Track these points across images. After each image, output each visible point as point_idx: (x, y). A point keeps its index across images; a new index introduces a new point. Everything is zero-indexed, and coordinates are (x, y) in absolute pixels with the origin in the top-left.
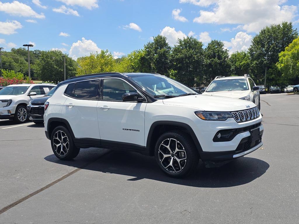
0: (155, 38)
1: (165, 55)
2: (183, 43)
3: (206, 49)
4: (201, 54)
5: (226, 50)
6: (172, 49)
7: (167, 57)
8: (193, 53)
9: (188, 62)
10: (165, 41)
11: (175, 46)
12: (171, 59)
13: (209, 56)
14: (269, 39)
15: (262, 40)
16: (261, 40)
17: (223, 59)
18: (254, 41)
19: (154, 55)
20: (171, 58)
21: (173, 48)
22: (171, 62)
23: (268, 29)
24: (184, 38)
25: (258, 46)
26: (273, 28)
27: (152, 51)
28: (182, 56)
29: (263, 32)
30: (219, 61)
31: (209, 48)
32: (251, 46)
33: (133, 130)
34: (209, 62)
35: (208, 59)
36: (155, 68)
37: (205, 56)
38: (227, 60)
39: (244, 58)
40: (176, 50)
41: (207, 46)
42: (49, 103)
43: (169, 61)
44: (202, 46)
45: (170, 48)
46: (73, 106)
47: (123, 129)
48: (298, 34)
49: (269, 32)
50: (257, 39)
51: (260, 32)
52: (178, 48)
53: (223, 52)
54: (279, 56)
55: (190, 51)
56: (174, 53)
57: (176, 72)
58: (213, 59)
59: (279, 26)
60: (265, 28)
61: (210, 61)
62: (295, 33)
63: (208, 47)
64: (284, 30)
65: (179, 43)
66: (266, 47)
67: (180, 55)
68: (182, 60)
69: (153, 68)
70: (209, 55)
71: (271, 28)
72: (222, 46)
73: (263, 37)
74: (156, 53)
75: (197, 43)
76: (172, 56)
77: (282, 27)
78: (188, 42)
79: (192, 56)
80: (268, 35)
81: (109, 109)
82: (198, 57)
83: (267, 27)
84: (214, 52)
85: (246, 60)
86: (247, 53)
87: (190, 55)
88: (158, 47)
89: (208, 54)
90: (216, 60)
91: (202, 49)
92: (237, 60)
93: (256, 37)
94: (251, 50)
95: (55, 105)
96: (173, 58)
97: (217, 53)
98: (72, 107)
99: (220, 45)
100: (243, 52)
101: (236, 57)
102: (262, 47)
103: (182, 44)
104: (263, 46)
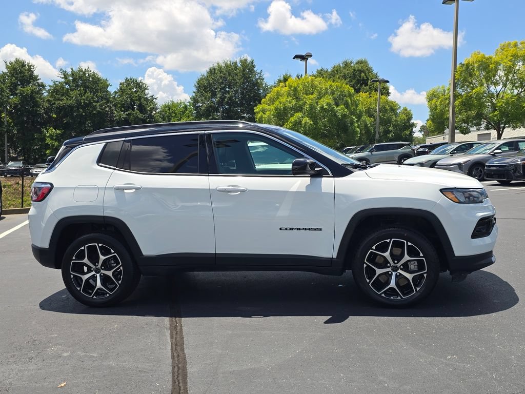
0: (8, 64)
1: (34, 99)
2: (71, 78)
3: (116, 92)
4: (108, 101)
5: (152, 96)
6: (48, 88)
7: (39, 103)
8: (92, 98)
9: (84, 114)
10: (32, 72)
11: (54, 82)
12: (48, 108)
13: (123, 106)
14: (222, 83)
15: (212, 84)
16: (210, 85)
17: (149, 112)
18: (198, 84)
19: (9, 98)
20: (47, 104)
21: (50, 86)
22: (46, 113)
23: (220, 67)
24: (72, 69)
25: (206, 94)
26: (226, 65)
27: (5, 89)
28: (71, 102)
29: (212, 71)
30: (142, 116)
31: (122, 91)
32: (194, 92)
33: (306, 229)
34: (124, 116)
35: (122, 111)
36: (11, 123)
37: (115, 105)
38: (155, 114)
39: (184, 112)
40: (58, 91)
41: (119, 88)
42: (51, 184)
43: (42, 111)
44: (107, 86)
45: (43, 86)
46: (137, 189)
47: (281, 229)
48: (264, 79)
49: (221, 72)
50: (203, 82)
51: (208, 70)
52: (62, 87)
53: (147, 99)
54: (255, 111)
55: (86, 95)
56: (52, 95)
57: (58, 132)
58: (130, 111)
59: (235, 63)
60: (216, 65)
61: (127, 114)
62: (259, 77)
63: (121, 89)
64: (244, 70)
65: (62, 78)
66: (219, 96)
67: (65, 102)
68: (72, 110)
69: (7, 121)
70: (124, 104)
71: (223, 65)
72: (145, 89)
73: (213, 79)
74: (14, 94)
75: (99, 79)
76: (49, 101)
77: (239, 66)
78: (80, 78)
79: (90, 103)
80: (221, 77)
81: (242, 191)
82: (101, 106)
83: (218, 64)
84: (131, 99)
85: (189, 116)
86: (188, 104)
87: (86, 101)
88: (17, 82)
89: (122, 101)
90: (136, 114)
91: (107, 91)
92: (173, 115)
93: (202, 79)
94: (195, 100)
95: (75, 188)
96: (51, 105)
97: (137, 100)
98: (134, 190)
99: (140, 87)
100: (181, 103)
101: (169, 110)
102: (212, 95)
103: (69, 80)
104: (214, 95)
